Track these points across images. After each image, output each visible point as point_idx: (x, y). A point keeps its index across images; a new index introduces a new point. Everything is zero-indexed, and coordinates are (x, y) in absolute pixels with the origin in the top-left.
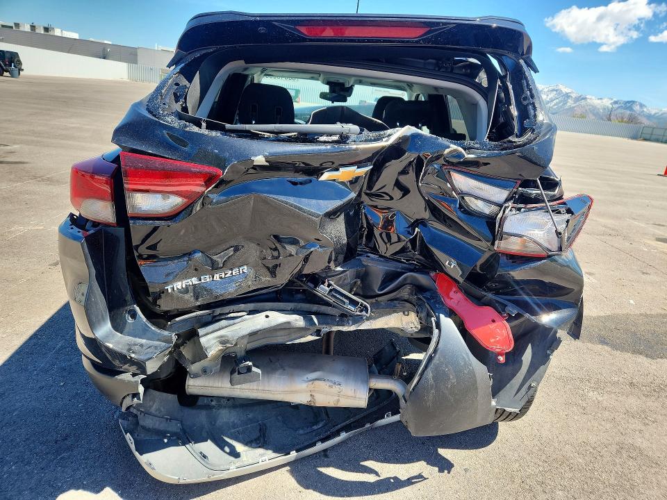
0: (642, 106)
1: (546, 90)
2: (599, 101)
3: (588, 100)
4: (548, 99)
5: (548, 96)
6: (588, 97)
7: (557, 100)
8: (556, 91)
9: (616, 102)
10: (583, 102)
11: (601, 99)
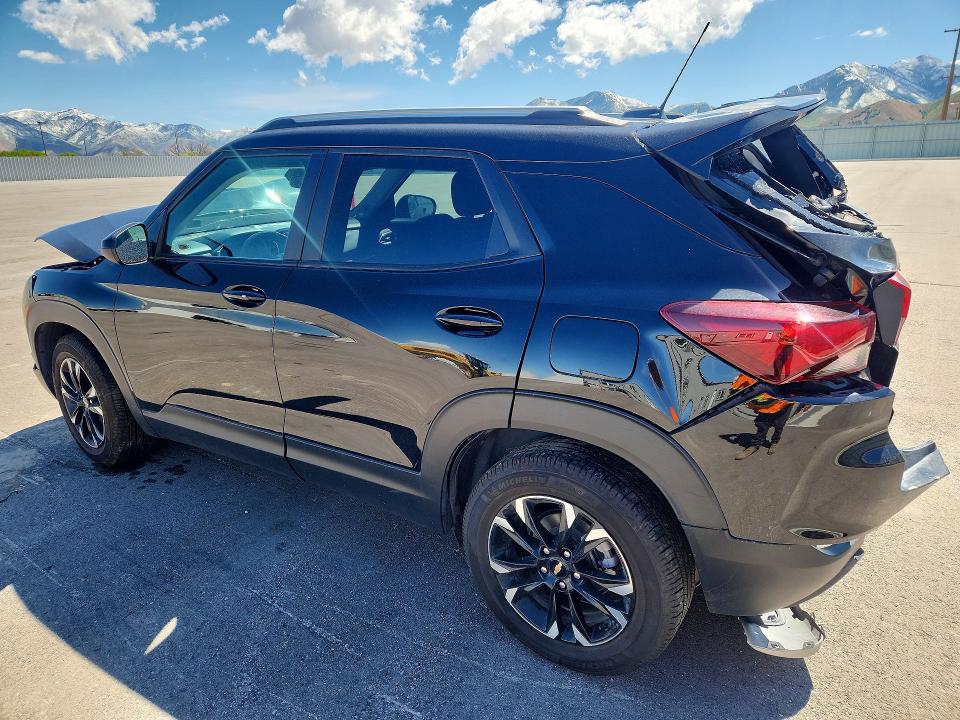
0: (199, 130)
1: (55, 118)
2: (142, 129)
3: (126, 128)
4: (65, 132)
5: (62, 127)
6: (123, 123)
7: (81, 133)
8: (72, 118)
9: (165, 128)
10: (120, 133)
11: (143, 125)
